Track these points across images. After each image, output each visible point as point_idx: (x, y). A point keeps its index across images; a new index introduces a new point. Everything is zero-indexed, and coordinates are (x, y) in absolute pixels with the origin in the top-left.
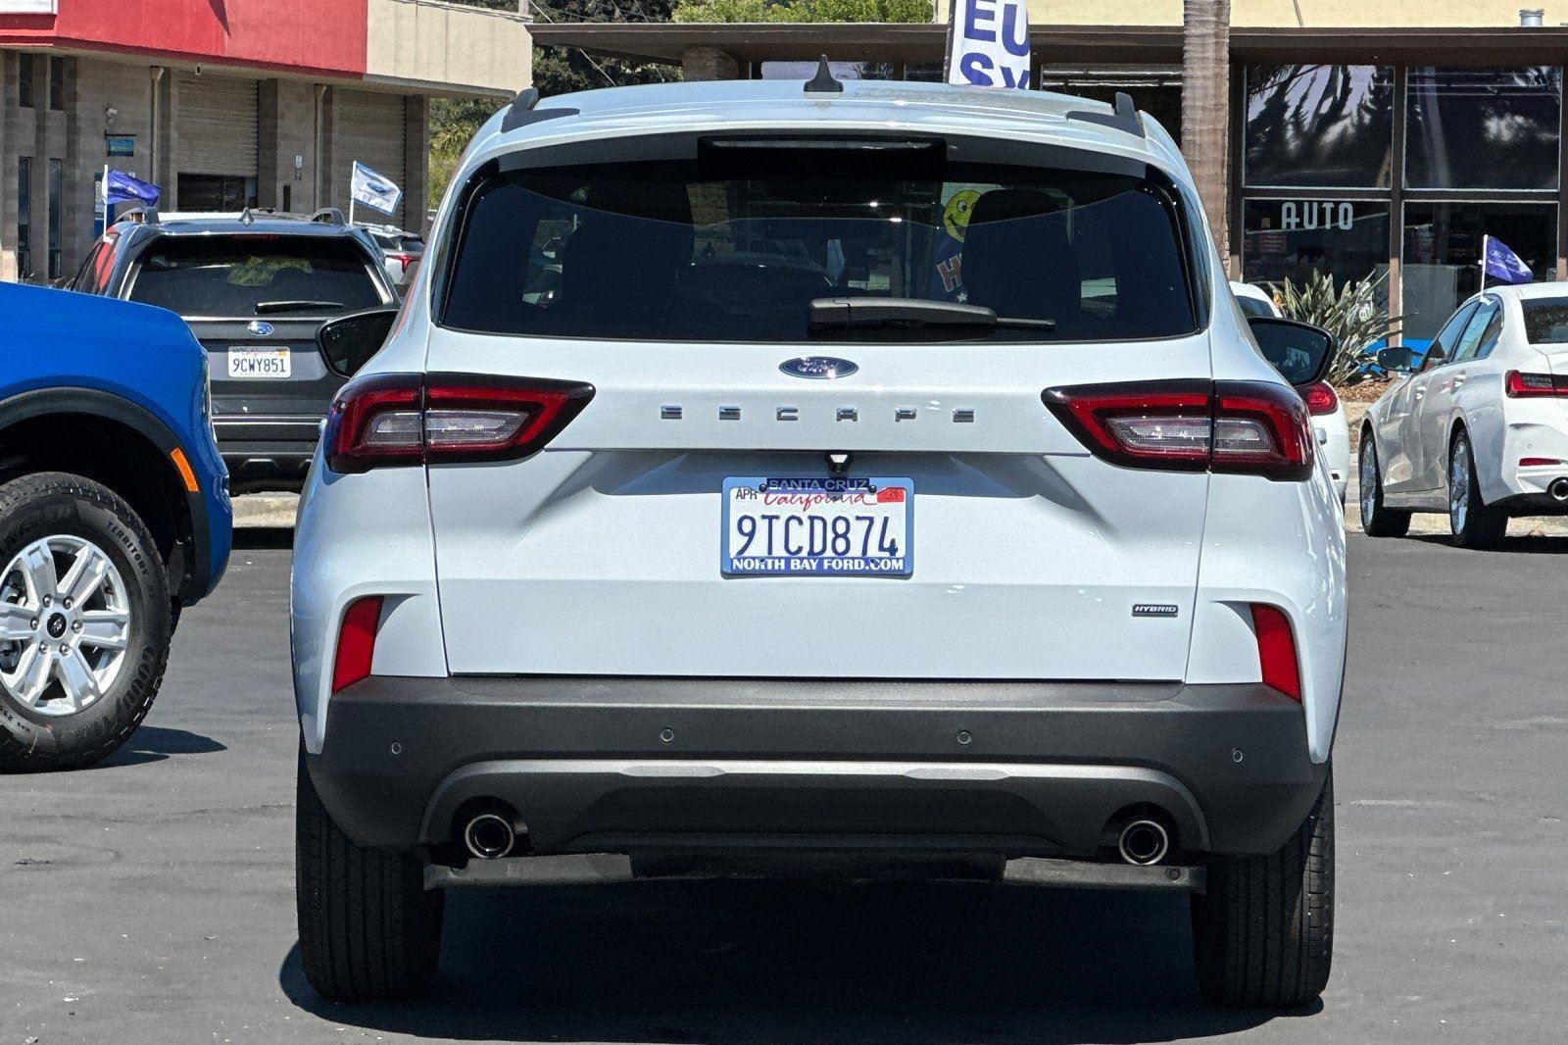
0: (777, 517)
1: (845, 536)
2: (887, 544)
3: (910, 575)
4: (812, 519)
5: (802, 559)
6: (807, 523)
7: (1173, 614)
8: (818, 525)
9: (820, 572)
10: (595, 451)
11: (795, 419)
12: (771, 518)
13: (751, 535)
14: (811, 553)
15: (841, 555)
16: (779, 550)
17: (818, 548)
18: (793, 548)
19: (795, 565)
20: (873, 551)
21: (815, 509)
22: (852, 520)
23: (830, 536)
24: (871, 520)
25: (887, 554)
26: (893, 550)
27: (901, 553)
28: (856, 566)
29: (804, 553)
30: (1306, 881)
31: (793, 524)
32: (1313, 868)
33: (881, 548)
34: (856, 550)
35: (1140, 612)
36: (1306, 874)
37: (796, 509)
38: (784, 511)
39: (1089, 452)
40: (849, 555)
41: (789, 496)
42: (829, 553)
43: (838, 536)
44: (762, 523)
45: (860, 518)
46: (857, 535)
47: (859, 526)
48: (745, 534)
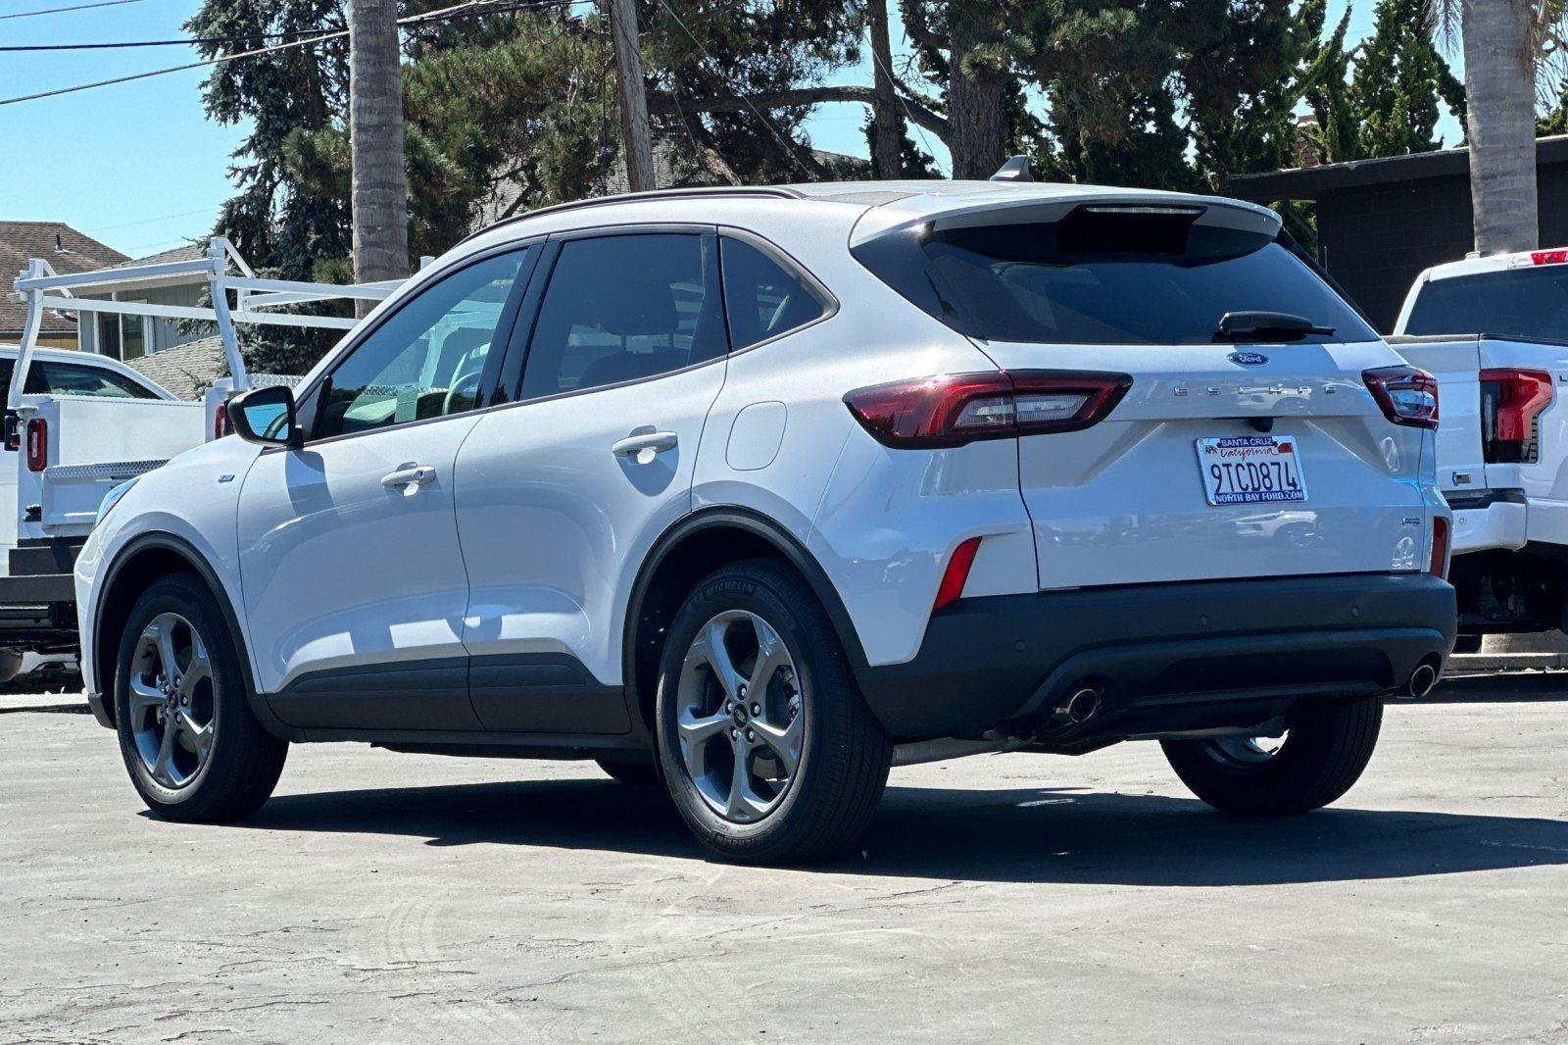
0: (1231, 465)
1: (1268, 476)
2: (1291, 482)
4: (1249, 465)
5: (1250, 494)
6: (1246, 467)
8: (1252, 468)
10: (1135, 421)
12: (1227, 466)
13: (1219, 479)
14: (1254, 489)
15: (1269, 489)
16: (1238, 489)
17: (1256, 486)
18: (1244, 486)
19: (1247, 497)
20: (1285, 486)
21: (1250, 458)
22: (1269, 465)
23: (1261, 477)
24: (1279, 465)
25: (1292, 489)
26: (1294, 486)
27: (1299, 489)
28: (1278, 496)
29: (1250, 490)
31: (1240, 468)
33: (1289, 485)
34: (1276, 487)
37: (1239, 459)
40: (1273, 489)
41: (1234, 449)
42: (1263, 489)
43: (1265, 477)
44: (1224, 470)
45: (1273, 464)
46: (1274, 476)
47: (1274, 469)
48: (1217, 477)
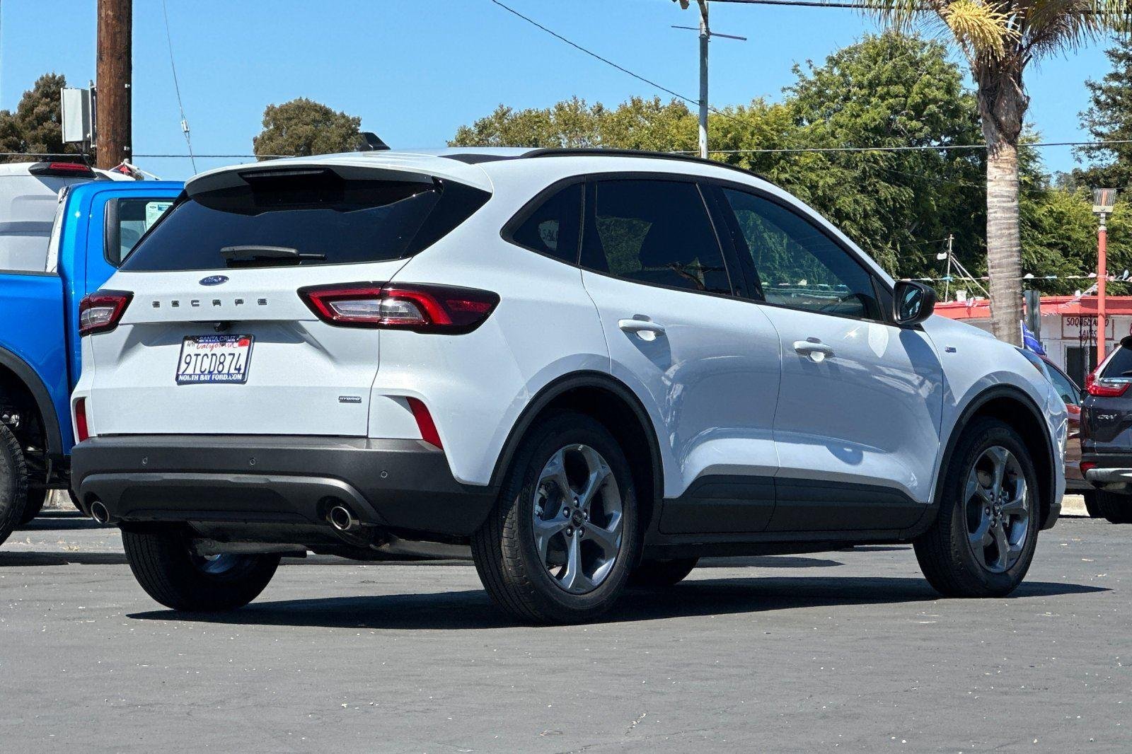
0: (200, 355)
1: (222, 363)
2: (238, 367)
3: (245, 382)
5: (205, 375)
6: (210, 357)
7: (360, 401)
8: (214, 358)
9: (210, 381)
10: (134, 324)
11: (198, 305)
12: (197, 355)
13: (188, 364)
14: (209, 372)
15: (220, 373)
16: (198, 372)
17: (212, 369)
18: (203, 370)
19: (202, 378)
20: (232, 371)
21: (214, 351)
22: (227, 356)
23: (218, 363)
24: (234, 355)
25: (237, 372)
26: (239, 369)
27: (242, 371)
28: (225, 378)
29: (206, 372)
30: (503, 552)
31: (205, 358)
32: (506, 544)
33: (236, 369)
34: (225, 371)
35: (343, 400)
36: (502, 547)
37: (207, 351)
38: (202, 352)
39: (318, 319)
40: (223, 372)
41: (206, 344)
42: (216, 372)
43: (220, 363)
44: (194, 358)
45: (230, 354)
46: (227, 364)
47: (229, 358)
48: (186, 363)
